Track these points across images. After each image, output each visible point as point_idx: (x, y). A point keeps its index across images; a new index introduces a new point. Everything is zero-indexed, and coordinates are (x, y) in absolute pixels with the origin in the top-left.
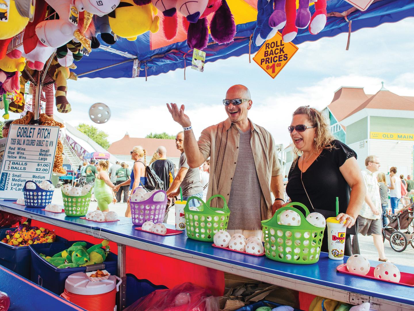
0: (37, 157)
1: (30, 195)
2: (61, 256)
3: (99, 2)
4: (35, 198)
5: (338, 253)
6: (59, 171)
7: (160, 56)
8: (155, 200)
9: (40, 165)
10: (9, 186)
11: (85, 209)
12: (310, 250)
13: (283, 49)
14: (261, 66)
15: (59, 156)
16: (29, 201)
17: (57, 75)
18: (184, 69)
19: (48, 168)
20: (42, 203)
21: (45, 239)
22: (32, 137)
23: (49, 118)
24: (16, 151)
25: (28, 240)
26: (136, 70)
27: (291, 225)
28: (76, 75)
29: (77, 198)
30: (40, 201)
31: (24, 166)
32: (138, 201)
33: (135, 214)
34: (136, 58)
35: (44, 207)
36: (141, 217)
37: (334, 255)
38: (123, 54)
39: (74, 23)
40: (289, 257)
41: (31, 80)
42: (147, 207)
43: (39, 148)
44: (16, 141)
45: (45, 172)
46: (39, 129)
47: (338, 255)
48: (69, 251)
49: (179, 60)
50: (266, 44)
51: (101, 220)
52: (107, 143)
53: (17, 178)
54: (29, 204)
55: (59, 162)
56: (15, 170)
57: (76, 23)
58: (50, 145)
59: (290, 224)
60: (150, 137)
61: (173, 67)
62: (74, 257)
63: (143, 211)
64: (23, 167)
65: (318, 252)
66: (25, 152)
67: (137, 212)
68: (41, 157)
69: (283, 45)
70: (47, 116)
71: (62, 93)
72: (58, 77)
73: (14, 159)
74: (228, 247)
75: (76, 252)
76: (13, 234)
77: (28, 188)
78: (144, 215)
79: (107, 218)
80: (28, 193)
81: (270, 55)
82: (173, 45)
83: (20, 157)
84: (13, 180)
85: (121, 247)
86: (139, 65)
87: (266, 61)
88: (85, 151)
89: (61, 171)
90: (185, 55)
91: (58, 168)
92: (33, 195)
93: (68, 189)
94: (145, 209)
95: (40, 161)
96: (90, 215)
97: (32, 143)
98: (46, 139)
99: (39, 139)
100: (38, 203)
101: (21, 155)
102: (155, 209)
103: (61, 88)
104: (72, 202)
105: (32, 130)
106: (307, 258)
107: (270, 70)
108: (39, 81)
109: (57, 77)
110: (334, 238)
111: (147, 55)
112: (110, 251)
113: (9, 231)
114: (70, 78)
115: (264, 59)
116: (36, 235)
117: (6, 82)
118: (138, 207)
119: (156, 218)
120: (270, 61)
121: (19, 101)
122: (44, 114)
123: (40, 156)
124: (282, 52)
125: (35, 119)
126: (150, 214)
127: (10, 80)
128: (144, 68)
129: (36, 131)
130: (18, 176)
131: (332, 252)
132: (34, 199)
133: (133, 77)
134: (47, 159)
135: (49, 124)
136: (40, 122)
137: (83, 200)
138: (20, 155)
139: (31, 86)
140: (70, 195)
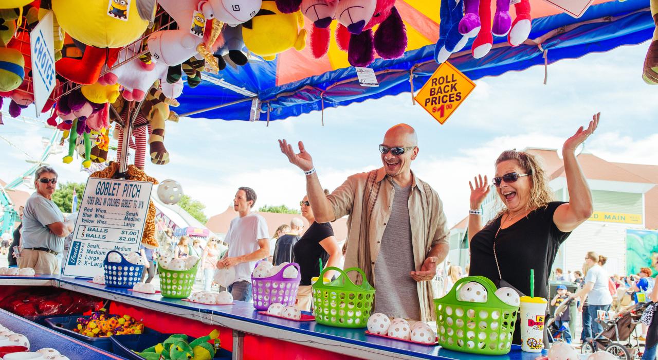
0: (122, 222)
1: (112, 270)
2: (154, 351)
3: (235, 6)
4: (120, 274)
5: (535, 343)
6: (150, 242)
7: (289, 94)
8: (285, 276)
9: (125, 233)
10: (83, 260)
11: (188, 289)
12: (499, 336)
13: (456, 86)
14: (426, 107)
15: (151, 222)
16: (110, 278)
17: (153, 115)
18: (321, 111)
19: (135, 237)
20: (128, 281)
21: (131, 329)
22: (115, 195)
23: (139, 170)
24: (94, 213)
25: (107, 331)
26: (256, 112)
27: (475, 301)
28: (177, 115)
29: (179, 272)
30: (125, 279)
31: (104, 234)
32: (263, 276)
33: (257, 294)
34: (257, 97)
35: (131, 287)
36: (265, 299)
37: (531, 346)
38: (239, 91)
39: (198, 35)
40: (471, 345)
41: (117, 121)
42: (275, 286)
43: (125, 210)
44: (95, 200)
45: (131, 242)
46: (126, 185)
47: (535, 346)
48: (166, 344)
49: (314, 99)
50: (433, 80)
51: (211, 302)
52: (203, 217)
53: (94, 250)
54: (111, 282)
55: (150, 231)
56: (92, 238)
57: (200, 34)
58: (140, 206)
59: (473, 300)
60: (263, 211)
61: (308, 109)
62: (174, 351)
63: (268, 290)
64: (102, 234)
65: (509, 338)
66: (106, 215)
67: (260, 291)
68: (127, 222)
69: (456, 80)
70: (137, 168)
71: (158, 138)
72: (154, 117)
73: (91, 224)
74: (387, 335)
75: (176, 345)
76: (87, 323)
77: (110, 260)
78: (270, 295)
79: (219, 300)
80: (110, 268)
81: (437, 94)
82: (307, 80)
83: (99, 222)
84: (88, 251)
85: (237, 338)
86: (260, 105)
87: (433, 101)
88: (174, 226)
89: (152, 242)
90: (322, 93)
91: (149, 238)
92: (117, 271)
93: (166, 262)
94: (271, 288)
95: (126, 227)
96: (196, 295)
97: (116, 203)
98: (134, 199)
99: (125, 198)
100: (122, 281)
101: (100, 219)
102: (285, 289)
103: (158, 132)
104: (172, 278)
105: (116, 187)
106: (496, 346)
107: (438, 114)
108: (128, 122)
109: (152, 117)
110: (531, 323)
111: (271, 92)
112: (220, 345)
113: (81, 319)
114: (169, 118)
115: (429, 99)
116: (118, 325)
117: (90, 117)
118: (262, 285)
119: (285, 300)
120: (437, 101)
121: (103, 146)
122: (132, 165)
123: (125, 221)
124: (453, 90)
125: (121, 171)
126: (277, 295)
127: (96, 115)
128: (267, 110)
129: (122, 188)
130: (96, 247)
131: (528, 342)
132: (117, 276)
133: (251, 121)
134: (134, 225)
135: (139, 179)
136: (127, 176)
137: (187, 277)
138: (98, 218)
139: (117, 128)
140: (169, 269)
